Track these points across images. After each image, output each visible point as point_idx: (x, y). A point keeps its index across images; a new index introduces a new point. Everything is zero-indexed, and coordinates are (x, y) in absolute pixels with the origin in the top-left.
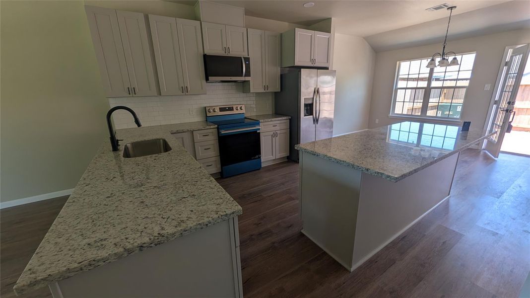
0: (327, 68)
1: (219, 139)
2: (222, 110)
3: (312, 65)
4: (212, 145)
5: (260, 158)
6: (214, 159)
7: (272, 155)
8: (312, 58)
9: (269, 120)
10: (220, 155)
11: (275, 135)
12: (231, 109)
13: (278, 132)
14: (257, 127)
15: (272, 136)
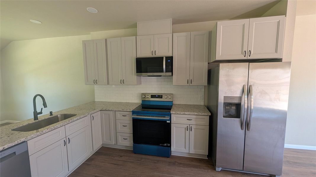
0: (279, 60)
1: (133, 121)
2: (153, 96)
3: (246, 58)
4: (128, 123)
5: (170, 146)
6: (128, 135)
7: (185, 148)
8: (245, 49)
9: (182, 113)
10: (133, 134)
11: (189, 129)
12: (160, 96)
13: (193, 127)
14: (167, 118)
15: (185, 128)
